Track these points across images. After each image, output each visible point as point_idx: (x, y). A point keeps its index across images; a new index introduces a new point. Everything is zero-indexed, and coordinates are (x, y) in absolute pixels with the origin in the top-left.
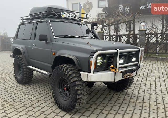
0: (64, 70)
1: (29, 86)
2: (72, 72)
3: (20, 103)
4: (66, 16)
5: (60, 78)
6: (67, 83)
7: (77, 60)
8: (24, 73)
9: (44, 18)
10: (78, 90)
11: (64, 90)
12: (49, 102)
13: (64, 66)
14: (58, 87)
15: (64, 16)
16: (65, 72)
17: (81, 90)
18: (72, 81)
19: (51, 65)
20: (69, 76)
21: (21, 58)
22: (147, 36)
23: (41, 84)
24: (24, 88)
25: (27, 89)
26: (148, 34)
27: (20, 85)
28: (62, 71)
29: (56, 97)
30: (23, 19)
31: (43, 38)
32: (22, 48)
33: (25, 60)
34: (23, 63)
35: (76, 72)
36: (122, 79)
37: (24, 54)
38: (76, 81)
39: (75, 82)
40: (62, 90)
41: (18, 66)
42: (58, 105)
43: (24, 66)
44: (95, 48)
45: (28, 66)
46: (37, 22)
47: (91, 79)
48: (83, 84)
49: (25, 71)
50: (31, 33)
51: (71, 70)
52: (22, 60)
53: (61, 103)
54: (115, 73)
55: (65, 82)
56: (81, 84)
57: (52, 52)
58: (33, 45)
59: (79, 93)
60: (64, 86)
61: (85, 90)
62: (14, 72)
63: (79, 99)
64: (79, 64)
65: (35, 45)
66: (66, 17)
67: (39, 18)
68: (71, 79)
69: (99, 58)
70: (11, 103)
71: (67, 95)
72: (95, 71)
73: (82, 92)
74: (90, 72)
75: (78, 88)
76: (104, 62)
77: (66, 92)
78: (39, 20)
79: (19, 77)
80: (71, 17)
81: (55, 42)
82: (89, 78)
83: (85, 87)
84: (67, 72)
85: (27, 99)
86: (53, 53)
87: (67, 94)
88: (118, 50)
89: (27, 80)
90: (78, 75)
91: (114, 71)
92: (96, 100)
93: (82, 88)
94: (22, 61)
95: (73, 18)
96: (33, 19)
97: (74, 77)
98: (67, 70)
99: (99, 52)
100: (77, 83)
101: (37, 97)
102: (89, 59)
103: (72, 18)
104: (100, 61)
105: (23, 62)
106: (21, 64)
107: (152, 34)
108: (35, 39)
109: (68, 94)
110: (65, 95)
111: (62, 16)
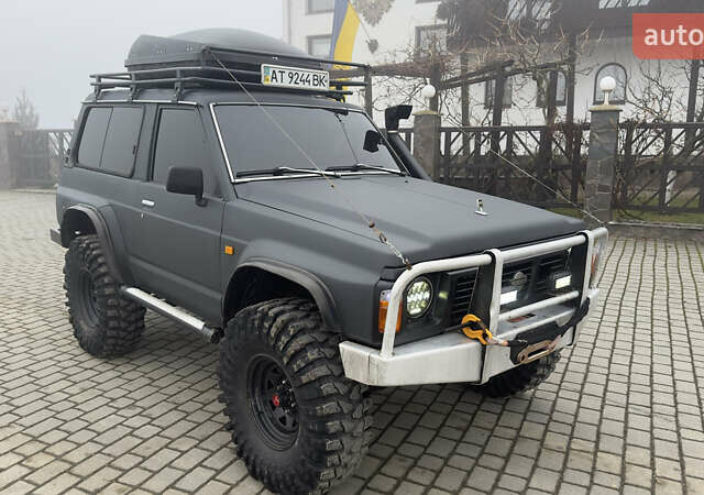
0: (274, 330)
1: (130, 367)
2: (303, 340)
3: (92, 448)
4: (279, 80)
5: (256, 359)
6: (284, 377)
7: (327, 295)
8: (110, 313)
9: (189, 88)
10: (330, 417)
11: (274, 408)
12: (211, 445)
13: (271, 313)
14: (250, 390)
15: (274, 83)
16: (278, 337)
17: (340, 415)
18: (304, 379)
19: (220, 297)
20: (293, 358)
21: (94, 253)
22: (623, 134)
23: (180, 358)
24: (108, 376)
25: (120, 381)
26: (630, 125)
27: (94, 362)
28: (265, 331)
29: (241, 433)
30: (101, 86)
31: (187, 183)
32: (99, 211)
33: (110, 260)
34: (105, 274)
35: (321, 340)
36: (511, 365)
37: (108, 235)
38: (320, 379)
39: (317, 384)
40: (265, 403)
41: (82, 283)
42: (248, 463)
43: (107, 285)
45: (123, 288)
46: (160, 107)
47: (382, 377)
48: (350, 391)
49: (111, 307)
50: (136, 150)
51: (302, 331)
52: (100, 260)
53: (260, 457)
54: (484, 347)
55: (275, 371)
56: (343, 389)
57: (221, 243)
58: (144, 202)
59: (332, 430)
60: (270, 386)
61: (357, 414)
62: (67, 304)
63: (332, 452)
64: (332, 310)
65: (152, 204)
66: (279, 84)
67: (170, 86)
68: (301, 371)
69: (419, 285)
70: (58, 450)
71: (285, 424)
72: (402, 340)
73: (348, 425)
74: (379, 348)
75: (328, 407)
76: (439, 299)
77: (281, 412)
78: (167, 97)
79: (89, 328)
80: (301, 85)
81: (235, 203)
82: (374, 371)
83: (360, 401)
84: (284, 339)
85: (122, 431)
86: (229, 250)
87: (283, 420)
88: (495, 251)
89: (120, 342)
90: (329, 352)
91: (477, 339)
92: (404, 441)
93: (346, 407)
94: (100, 265)
95: (312, 87)
96: (139, 90)
97: (311, 364)
98: (283, 329)
99: (419, 268)
100: (327, 388)
101: (163, 422)
102: (378, 292)
103: (307, 86)
104: (419, 298)
105: (102, 270)
106: (93, 271)
107: (644, 125)
108: (150, 177)
109: (289, 420)
110: (277, 427)
111: (265, 83)
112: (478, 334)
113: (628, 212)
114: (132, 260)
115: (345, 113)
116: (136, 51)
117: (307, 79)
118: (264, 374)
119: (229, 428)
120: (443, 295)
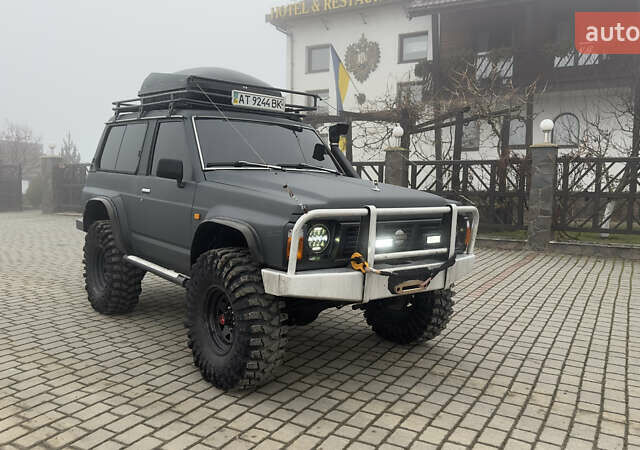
0: (220, 264)
1: (128, 321)
2: (239, 269)
3: (92, 362)
4: (246, 102)
5: (210, 290)
7: (254, 236)
8: (115, 276)
9: (178, 107)
10: (254, 321)
11: (222, 327)
12: (179, 363)
13: (219, 254)
14: (205, 316)
15: (242, 104)
16: (222, 269)
17: (261, 321)
18: (237, 295)
19: (189, 252)
20: (231, 282)
21: (106, 231)
22: (560, 167)
24: (110, 325)
25: (119, 328)
26: (566, 160)
27: (100, 317)
28: (214, 266)
29: (197, 347)
30: (121, 108)
31: (171, 170)
32: (112, 201)
33: (117, 237)
34: (111, 248)
35: (252, 270)
36: (389, 294)
37: (117, 217)
38: (248, 295)
39: (246, 299)
40: (216, 326)
41: (97, 257)
42: (201, 369)
43: (113, 255)
44: (301, 202)
45: (124, 257)
46: (159, 122)
48: (270, 306)
49: (115, 272)
50: (140, 154)
51: (240, 264)
52: (110, 237)
53: (210, 362)
54: (364, 274)
55: (224, 301)
56: (264, 304)
57: (192, 212)
58: (144, 190)
59: (255, 330)
60: (221, 312)
61: (275, 322)
62: (85, 275)
63: (256, 348)
64: (258, 247)
65: (148, 190)
66: (245, 105)
67: (165, 107)
68: (236, 290)
69: (318, 229)
70: (66, 363)
71: (229, 339)
72: (303, 266)
73: (267, 329)
74: (286, 271)
75: (253, 315)
76: (334, 242)
77: (227, 330)
78: (164, 114)
79: (98, 293)
80: (262, 107)
81: (204, 184)
82: (282, 285)
83: (277, 314)
84: (226, 269)
85: (114, 354)
86: (197, 216)
87: (228, 337)
88: (372, 208)
90: (255, 278)
91: (360, 270)
93: (266, 317)
94: (110, 240)
95: (271, 108)
96: (147, 109)
97: (243, 285)
98: (226, 264)
99: (312, 213)
100: (252, 301)
101: (147, 350)
102: (287, 229)
103: (267, 107)
104: (318, 238)
105: (111, 244)
106: (107, 250)
107: (579, 160)
108: (149, 173)
109: (232, 336)
110: (224, 341)
111: (234, 104)
112: (360, 266)
113: (568, 233)
114: (134, 235)
115: (300, 130)
116: (146, 84)
117: (266, 103)
118: (216, 304)
119: (190, 346)
120: (338, 240)
